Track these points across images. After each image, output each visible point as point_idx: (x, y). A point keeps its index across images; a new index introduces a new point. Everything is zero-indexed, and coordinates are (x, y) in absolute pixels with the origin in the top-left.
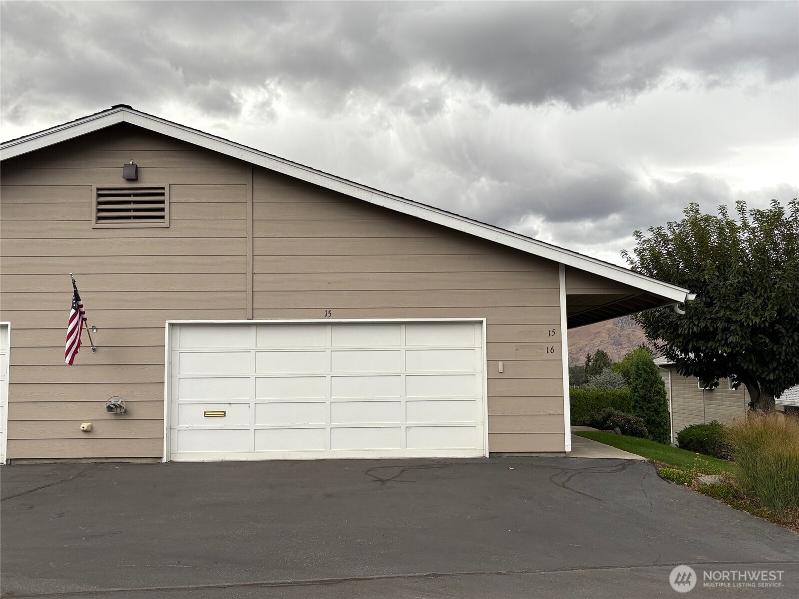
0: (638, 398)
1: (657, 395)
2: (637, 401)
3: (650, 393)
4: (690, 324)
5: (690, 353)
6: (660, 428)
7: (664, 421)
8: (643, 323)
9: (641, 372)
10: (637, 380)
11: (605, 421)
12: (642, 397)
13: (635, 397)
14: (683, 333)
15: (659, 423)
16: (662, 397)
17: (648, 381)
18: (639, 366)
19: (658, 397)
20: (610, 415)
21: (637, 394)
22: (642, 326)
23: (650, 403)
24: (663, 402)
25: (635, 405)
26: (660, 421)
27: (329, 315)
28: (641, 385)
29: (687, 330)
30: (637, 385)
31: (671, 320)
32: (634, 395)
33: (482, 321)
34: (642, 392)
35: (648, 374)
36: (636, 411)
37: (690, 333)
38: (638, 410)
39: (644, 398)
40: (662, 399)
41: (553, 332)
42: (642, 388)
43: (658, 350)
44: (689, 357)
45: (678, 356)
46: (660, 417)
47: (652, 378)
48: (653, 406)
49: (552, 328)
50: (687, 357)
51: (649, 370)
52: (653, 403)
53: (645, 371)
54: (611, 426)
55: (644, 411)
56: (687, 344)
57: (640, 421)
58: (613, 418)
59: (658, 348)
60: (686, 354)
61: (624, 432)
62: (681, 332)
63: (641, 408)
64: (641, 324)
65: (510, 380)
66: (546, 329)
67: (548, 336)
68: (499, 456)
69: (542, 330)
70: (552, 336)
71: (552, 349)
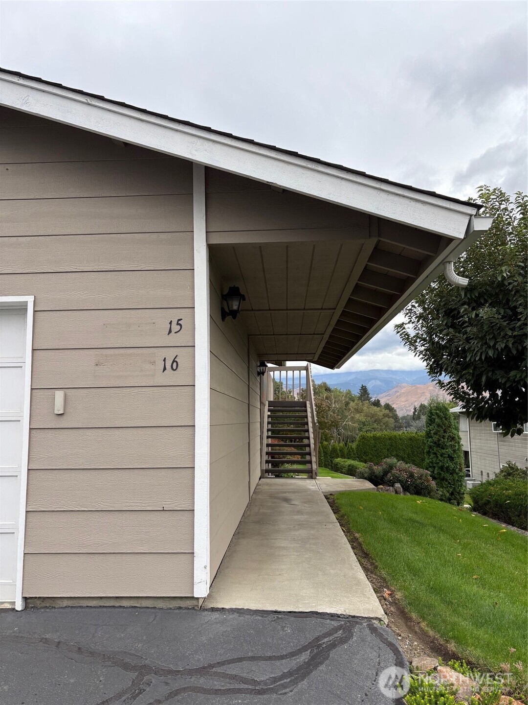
0: (432, 444)
1: (451, 441)
2: (430, 447)
3: (444, 439)
4: (482, 345)
5: (483, 393)
6: (455, 475)
7: (459, 467)
8: (424, 355)
9: (434, 417)
10: (431, 425)
11: (386, 473)
12: (435, 443)
13: (428, 443)
14: (472, 360)
15: (453, 470)
16: (456, 443)
17: (442, 427)
18: (433, 411)
19: (453, 443)
20: (391, 467)
21: (430, 440)
22: (422, 358)
23: (444, 449)
24: (457, 447)
25: (429, 451)
26: (454, 467)
28: (434, 431)
29: (479, 354)
30: (430, 430)
31: (456, 344)
32: (428, 441)
33: (26, 304)
34: (436, 438)
35: (441, 419)
36: (430, 457)
37: (483, 358)
38: (432, 456)
39: (437, 443)
40: (457, 444)
41: (178, 324)
42: (435, 434)
43: (443, 388)
44: (483, 398)
45: (469, 395)
46: (455, 463)
47: (446, 423)
48: (447, 452)
49: (174, 315)
50: (481, 397)
51: (442, 415)
52: (447, 449)
53: (439, 416)
54: (391, 480)
55: (437, 457)
56: (480, 376)
57: (427, 474)
58: (394, 471)
59: (444, 387)
60: (480, 393)
61: (406, 489)
62: (470, 359)
63: (435, 454)
64: (421, 356)
65: (81, 431)
66: (162, 319)
67: (168, 333)
68: (48, 605)
69: (153, 321)
70: (175, 333)
71: (174, 361)
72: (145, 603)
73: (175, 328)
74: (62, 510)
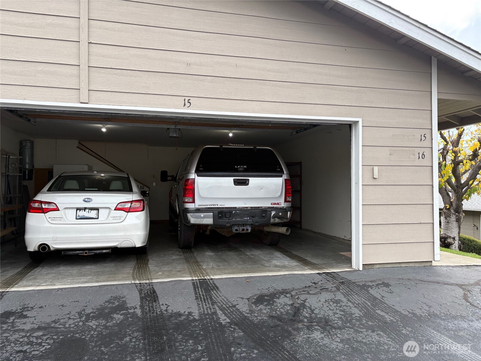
27: (188, 104)
33: (358, 121)
49: (423, 132)
65: (384, 186)
66: (418, 134)
67: (420, 140)
68: (370, 268)
69: (414, 134)
70: (423, 141)
71: (423, 154)
72: (411, 265)
73: (423, 138)
74: (378, 223)
